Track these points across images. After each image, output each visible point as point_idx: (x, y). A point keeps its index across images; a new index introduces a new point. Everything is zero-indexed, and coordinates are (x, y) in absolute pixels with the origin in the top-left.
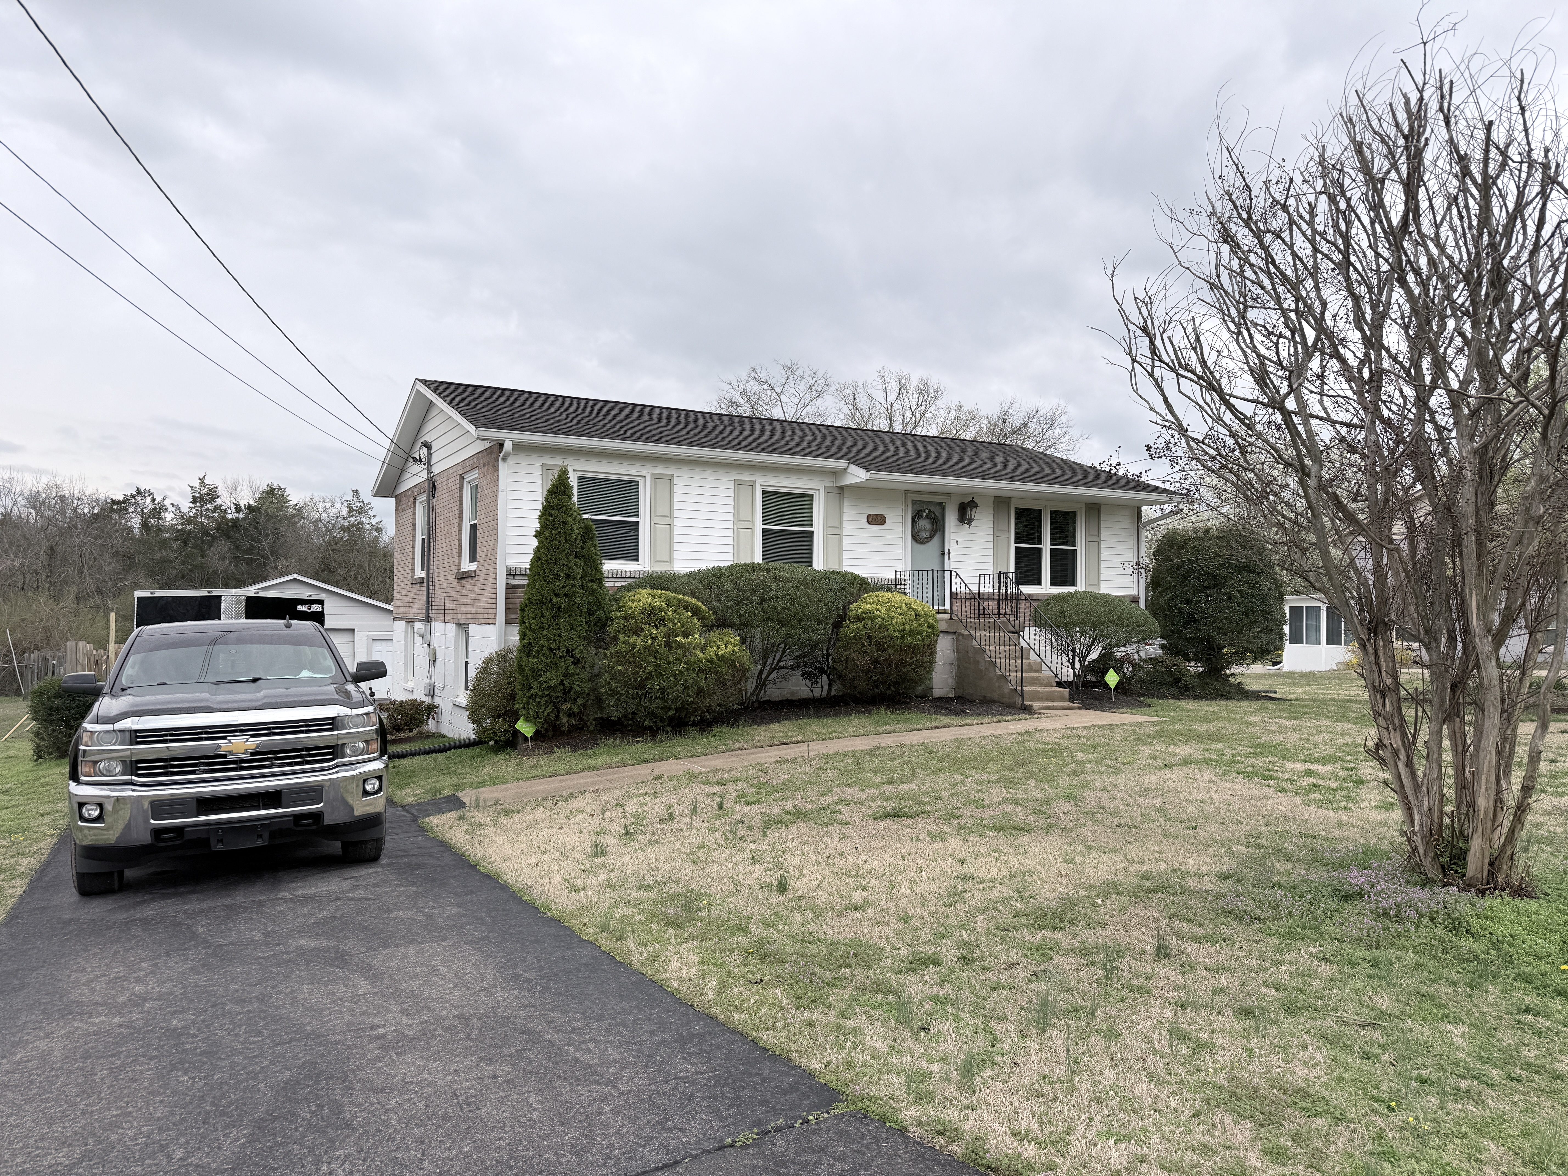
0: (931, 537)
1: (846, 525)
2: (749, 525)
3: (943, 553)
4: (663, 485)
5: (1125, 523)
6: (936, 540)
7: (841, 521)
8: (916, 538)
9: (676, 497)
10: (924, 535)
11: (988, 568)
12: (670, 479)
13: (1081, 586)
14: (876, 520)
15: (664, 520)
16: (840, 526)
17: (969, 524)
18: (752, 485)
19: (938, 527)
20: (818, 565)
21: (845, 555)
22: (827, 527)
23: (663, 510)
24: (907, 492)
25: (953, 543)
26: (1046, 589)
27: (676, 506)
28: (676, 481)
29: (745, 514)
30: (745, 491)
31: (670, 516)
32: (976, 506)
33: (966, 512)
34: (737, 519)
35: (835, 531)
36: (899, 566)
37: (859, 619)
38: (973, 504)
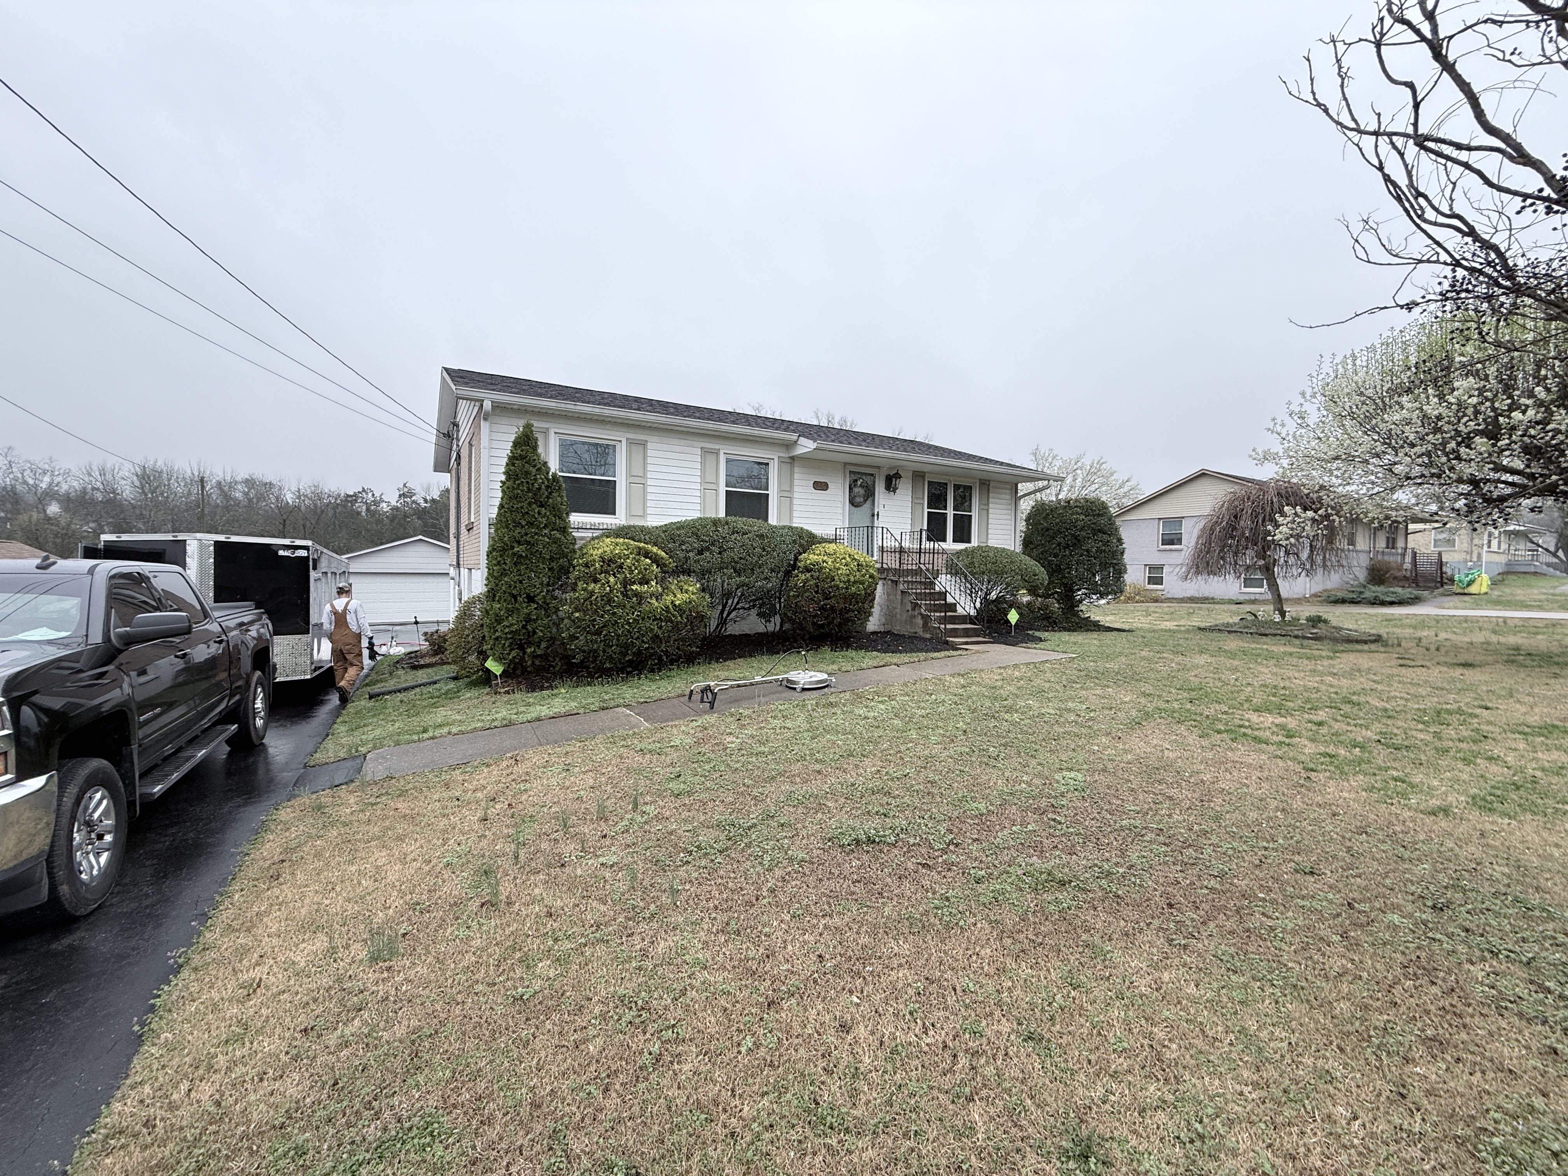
0: (865, 501)
1: (796, 489)
2: (713, 486)
3: (873, 515)
4: (637, 451)
5: (1007, 497)
6: (868, 505)
7: (792, 485)
8: (852, 502)
9: (649, 460)
10: (858, 500)
11: (908, 528)
12: (644, 444)
13: (974, 543)
14: (820, 486)
15: (639, 480)
16: (791, 490)
17: (894, 491)
18: (717, 453)
19: (870, 494)
20: (773, 520)
21: (795, 514)
22: (781, 490)
23: (637, 470)
24: (845, 464)
25: (881, 507)
26: (950, 545)
27: (649, 468)
28: (649, 445)
29: (711, 478)
30: (711, 458)
31: (644, 476)
32: (900, 477)
33: (891, 484)
34: (704, 481)
35: (787, 494)
36: (839, 524)
37: (807, 570)
38: (898, 476)
